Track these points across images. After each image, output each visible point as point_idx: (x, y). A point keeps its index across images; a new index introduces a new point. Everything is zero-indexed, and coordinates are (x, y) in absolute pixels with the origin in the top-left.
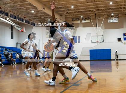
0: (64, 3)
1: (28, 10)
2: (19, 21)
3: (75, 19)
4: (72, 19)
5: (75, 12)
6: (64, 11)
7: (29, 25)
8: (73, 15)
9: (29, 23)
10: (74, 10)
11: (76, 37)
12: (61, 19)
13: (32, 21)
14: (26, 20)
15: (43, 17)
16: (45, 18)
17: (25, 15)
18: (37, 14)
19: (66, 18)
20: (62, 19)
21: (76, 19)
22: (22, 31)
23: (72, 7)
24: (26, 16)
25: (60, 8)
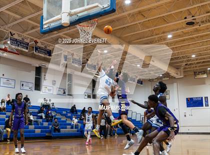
0: (181, 52)
1: (133, 65)
3: (199, 72)
4: (195, 73)
5: (198, 63)
6: (182, 62)
8: (196, 67)
10: (197, 60)
11: (202, 98)
12: (177, 74)
16: (156, 73)
19: (184, 72)
20: (179, 73)
21: (201, 72)
23: (194, 56)
25: (175, 58)
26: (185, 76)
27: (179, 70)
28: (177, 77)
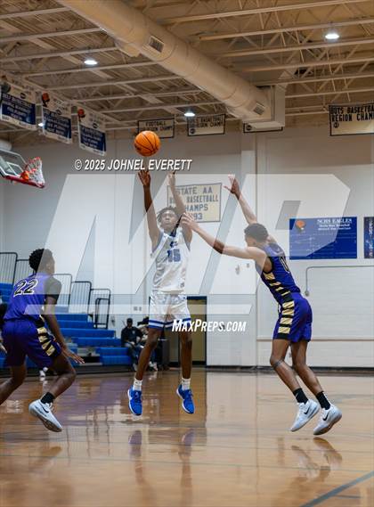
0: (280, 13)
1: (65, 55)
2: (11, 120)
3: (350, 110)
4: (332, 110)
5: (348, 68)
6: (283, 58)
7: (69, 141)
8: (340, 84)
9: (67, 133)
10: (346, 53)
11: (354, 220)
12: (259, 111)
13: (86, 122)
14: (49, 115)
15: (150, 98)
16: (167, 101)
17: (45, 86)
18: (116, 76)
19: (291, 104)
20: (266, 107)
21: (358, 110)
22: (24, 181)
23: (332, 36)
24: (49, 91)
25: (256, 39)
26: (292, 122)
27: (270, 92)
28: (256, 126)
